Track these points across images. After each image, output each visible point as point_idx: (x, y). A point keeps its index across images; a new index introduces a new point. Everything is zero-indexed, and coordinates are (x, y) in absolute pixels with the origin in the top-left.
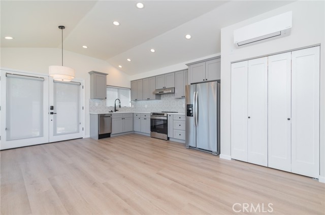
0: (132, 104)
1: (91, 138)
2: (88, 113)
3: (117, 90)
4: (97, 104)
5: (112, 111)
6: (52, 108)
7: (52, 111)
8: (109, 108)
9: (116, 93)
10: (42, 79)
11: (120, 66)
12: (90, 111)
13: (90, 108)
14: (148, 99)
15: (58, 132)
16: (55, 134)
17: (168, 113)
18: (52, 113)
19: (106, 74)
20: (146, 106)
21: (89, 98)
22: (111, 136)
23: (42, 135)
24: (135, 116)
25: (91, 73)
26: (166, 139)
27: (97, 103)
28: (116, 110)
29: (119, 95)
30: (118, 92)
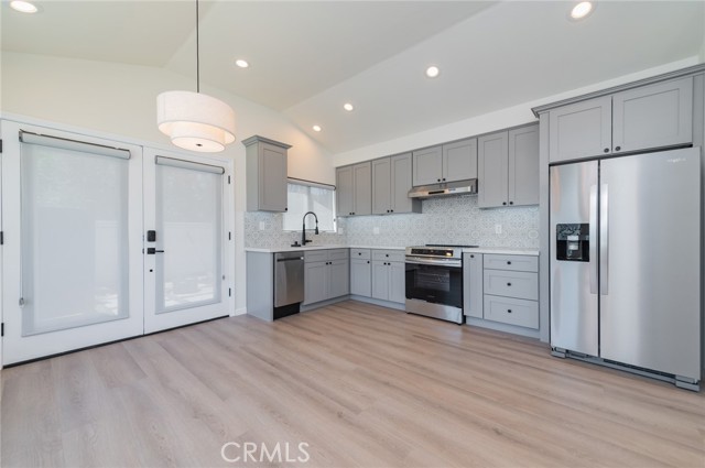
0: (338, 226)
1: (248, 316)
2: (242, 249)
3: (305, 188)
4: (262, 225)
5: (296, 245)
6: (152, 236)
7: (152, 245)
8: (289, 235)
9: (305, 198)
10: (124, 155)
11: (317, 128)
12: (246, 245)
13: (247, 236)
14: (390, 212)
15: (169, 303)
16: (160, 309)
17: (464, 250)
18: (152, 251)
19: (286, 147)
20: (376, 230)
21: (245, 209)
22: (302, 309)
23: (124, 313)
24: (354, 255)
25: (247, 143)
26: (460, 321)
27: (263, 222)
28: (305, 242)
29: (310, 204)
30: (309, 193)
